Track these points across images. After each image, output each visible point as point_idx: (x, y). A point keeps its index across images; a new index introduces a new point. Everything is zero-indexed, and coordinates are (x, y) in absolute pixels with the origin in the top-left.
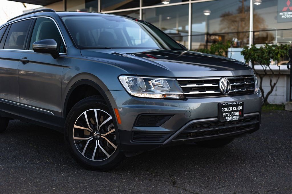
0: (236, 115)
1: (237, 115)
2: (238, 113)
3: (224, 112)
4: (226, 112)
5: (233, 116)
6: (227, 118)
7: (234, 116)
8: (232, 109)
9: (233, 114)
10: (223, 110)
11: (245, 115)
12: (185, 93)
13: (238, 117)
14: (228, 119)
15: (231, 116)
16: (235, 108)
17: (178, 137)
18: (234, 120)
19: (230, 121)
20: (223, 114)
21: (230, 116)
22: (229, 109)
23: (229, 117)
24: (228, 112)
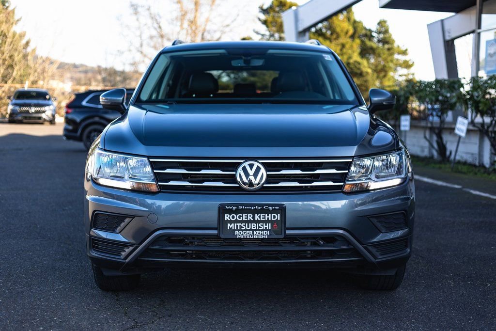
0: (263, 230)
1: (266, 229)
2: (268, 226)
3: (231, 222)
4: (236, 221)
5: (256, 230)
6: (236, 233)
7: (259, 230)
8: (254, 217)
9: (254, 226)
10: (227, 217)
11: (288, 232)
13: (268, 233)
14: (241, 235)
15: (251, 230)
16: (262, 217)
18: (255, 237)
19: (239, 238)
20: (229, 225)
21: (246, 230)
22: (244, 217)
23: (243, 231)
24: (242, 222)
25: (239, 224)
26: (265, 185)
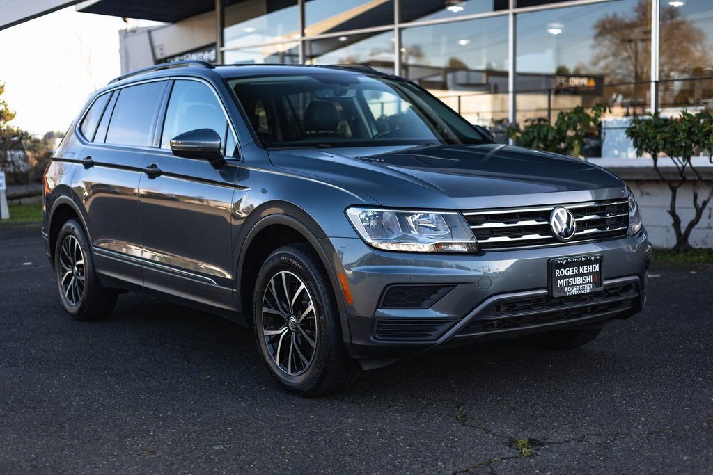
0: (586, 284)
1: (589, 283)
2: (590, 279)
3: (561, 278)
4: (565, 277)
5: (581, 284)
6: (567, 289)
7: (583, 284)
8: (578, 271)
9: (579, 280)
10: (558, 273)
11: (605, 283)
12: (479, 241)
13: (591, 286)
14: (570, 291)
15: (577, 285)
16: (585, 269)
17: (465, 328)
18: (582, 292)
19: (569, 296)
20: (559, 281)
21: (573, 285)
22: (571, 271)
23: (571, 286)
24: (570, 276)
25: (567, 280)
26: (576, 234)
